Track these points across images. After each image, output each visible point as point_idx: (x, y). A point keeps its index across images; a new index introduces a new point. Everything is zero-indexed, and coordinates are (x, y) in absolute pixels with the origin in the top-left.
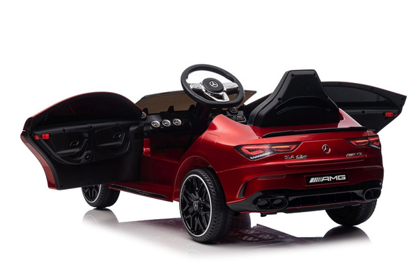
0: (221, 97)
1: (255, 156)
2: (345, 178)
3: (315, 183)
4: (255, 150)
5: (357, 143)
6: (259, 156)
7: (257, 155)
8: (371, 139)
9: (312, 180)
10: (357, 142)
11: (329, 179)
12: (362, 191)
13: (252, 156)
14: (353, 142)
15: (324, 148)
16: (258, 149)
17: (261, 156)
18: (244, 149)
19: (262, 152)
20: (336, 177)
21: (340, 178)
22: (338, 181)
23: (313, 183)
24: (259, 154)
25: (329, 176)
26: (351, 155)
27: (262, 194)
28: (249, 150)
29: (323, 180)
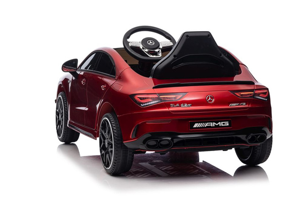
0: (156, 54)
1: (145, 103)
2: (228, 125)
3: (199, 128)
4: (146, 98)
5: (242, 95)
6: (148, 104)
7: (146, 103)
8: (257, 92)
9: (196, 125)
10: (242, 93)
11: (213, 124)
12: (246, 136)
13: (143, 104)
14: (237, 94)
15: (208, 98)
16: (148, 98)
17: (150, 103)
18: (137, 97)
19: (150, 100)
20: (220, 123)
21: (224, 124)
22: (221, 126)
23: (196, 128)
24: (149, 102)
25: (213, 122)
26: (235, 104)
27: (150, 135)
28: (141, 99)
29: (207, 125)
